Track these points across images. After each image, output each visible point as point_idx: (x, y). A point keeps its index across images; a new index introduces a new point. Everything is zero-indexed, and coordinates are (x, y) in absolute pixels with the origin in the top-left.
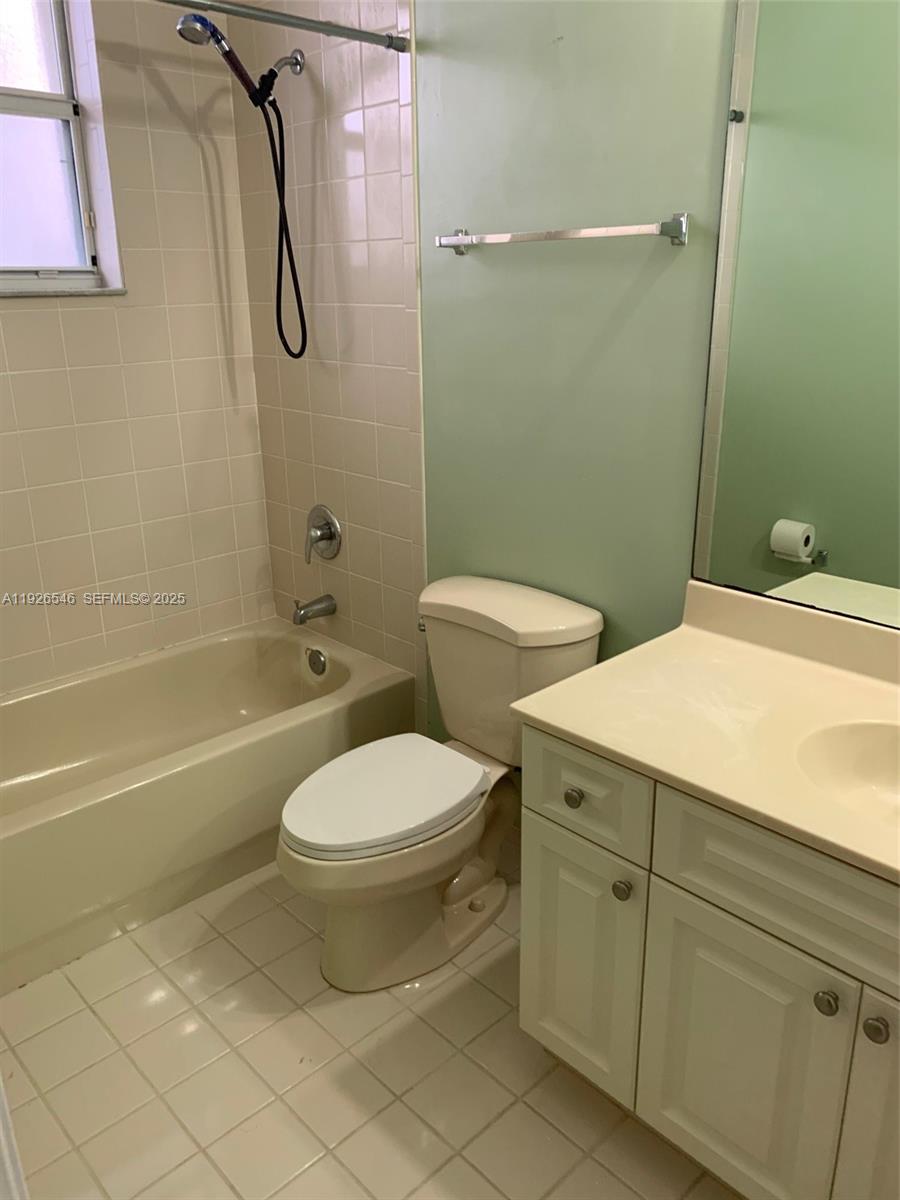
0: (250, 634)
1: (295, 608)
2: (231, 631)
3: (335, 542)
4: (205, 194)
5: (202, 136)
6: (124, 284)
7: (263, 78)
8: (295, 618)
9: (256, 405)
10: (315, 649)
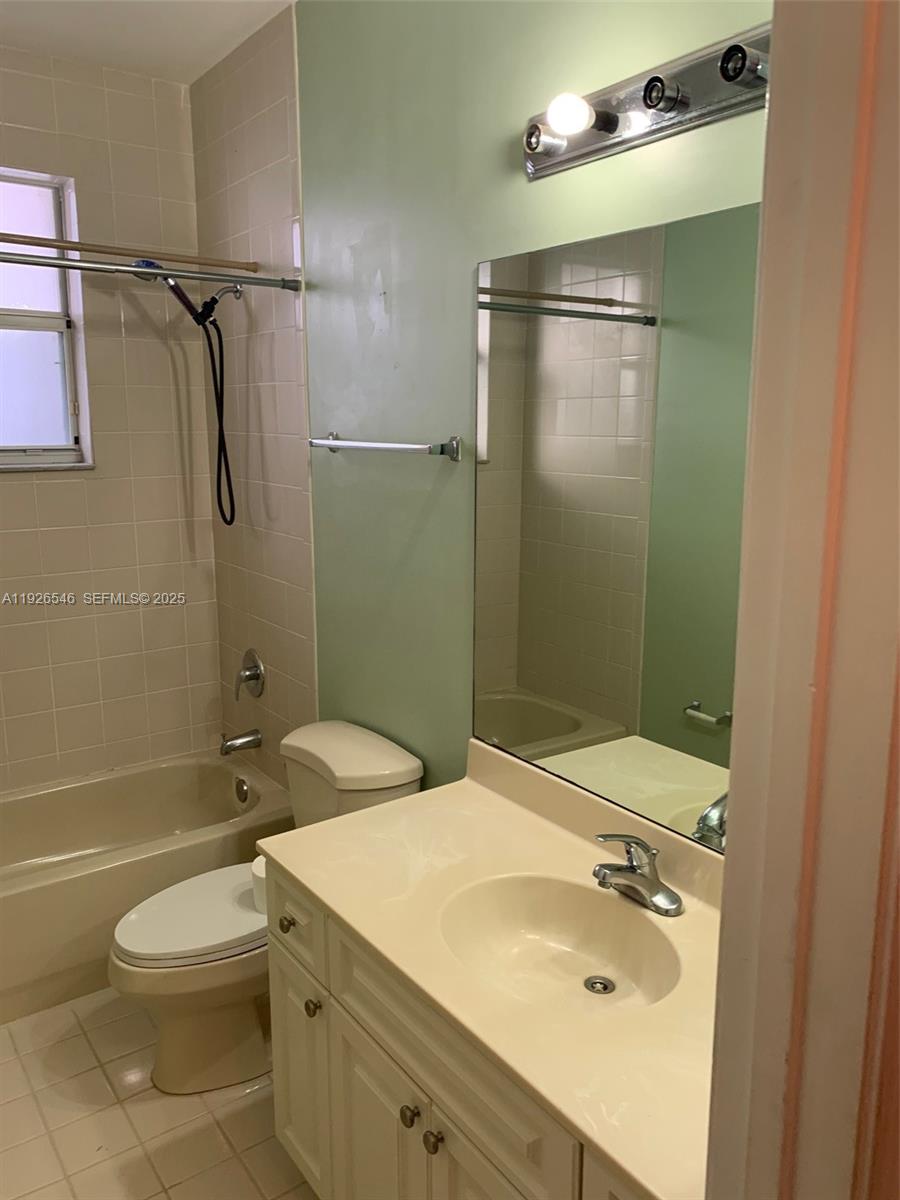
0: (192, 761)
1: (222, 740)
2: (179, 757)
3: (260, 682)
4: (172, 388)
5: (172, 343)
6: (94, 460)
7: (206, 304)
8: (222, 749)
9: (213, 560)
10: (242, 777)
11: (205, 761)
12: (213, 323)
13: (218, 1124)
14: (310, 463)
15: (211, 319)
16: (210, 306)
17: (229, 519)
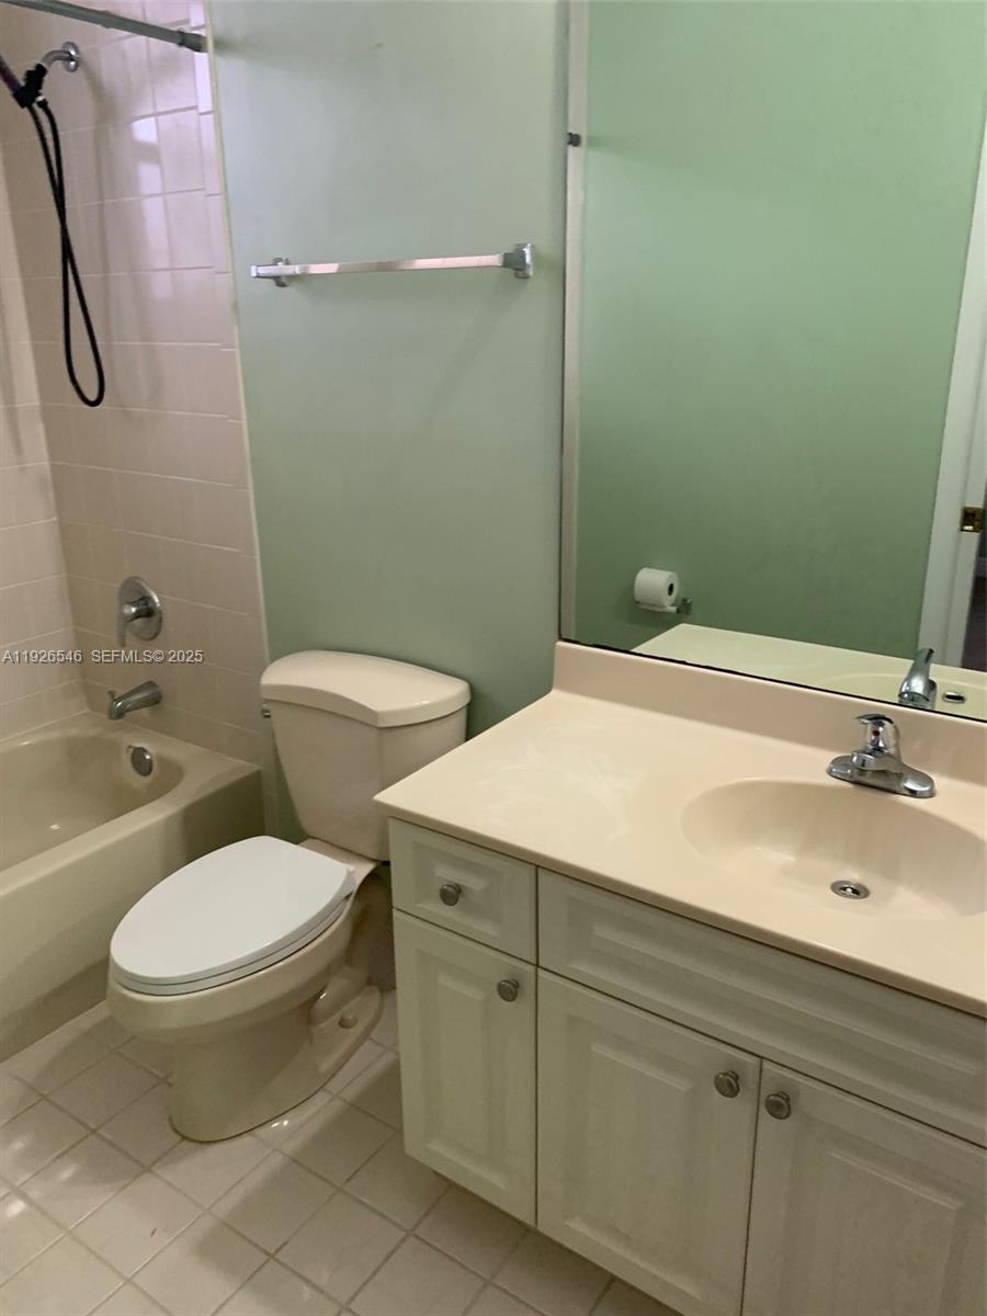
0: (54, 735)
1: (110, 700)
3: (154, 620)
7: (29, 74)
8: (110, 712)
9: (47, 462)
10: (138, 745)
11: (73, 732)
12: (43, 105)
13: (295, 1161)
14: (235, 307)
15: (40, 98)
16: (37, 76)
17: (92, 397)
